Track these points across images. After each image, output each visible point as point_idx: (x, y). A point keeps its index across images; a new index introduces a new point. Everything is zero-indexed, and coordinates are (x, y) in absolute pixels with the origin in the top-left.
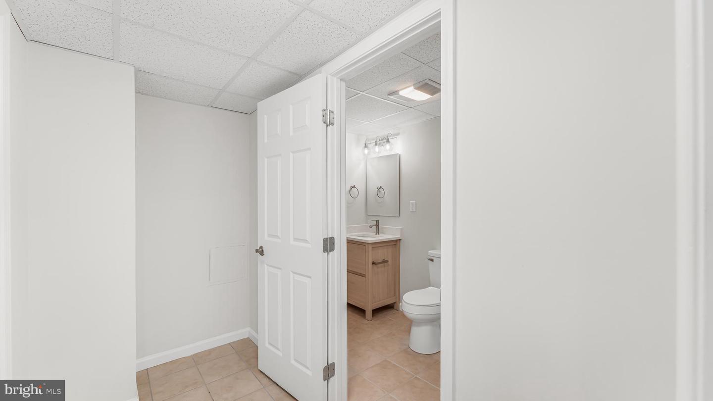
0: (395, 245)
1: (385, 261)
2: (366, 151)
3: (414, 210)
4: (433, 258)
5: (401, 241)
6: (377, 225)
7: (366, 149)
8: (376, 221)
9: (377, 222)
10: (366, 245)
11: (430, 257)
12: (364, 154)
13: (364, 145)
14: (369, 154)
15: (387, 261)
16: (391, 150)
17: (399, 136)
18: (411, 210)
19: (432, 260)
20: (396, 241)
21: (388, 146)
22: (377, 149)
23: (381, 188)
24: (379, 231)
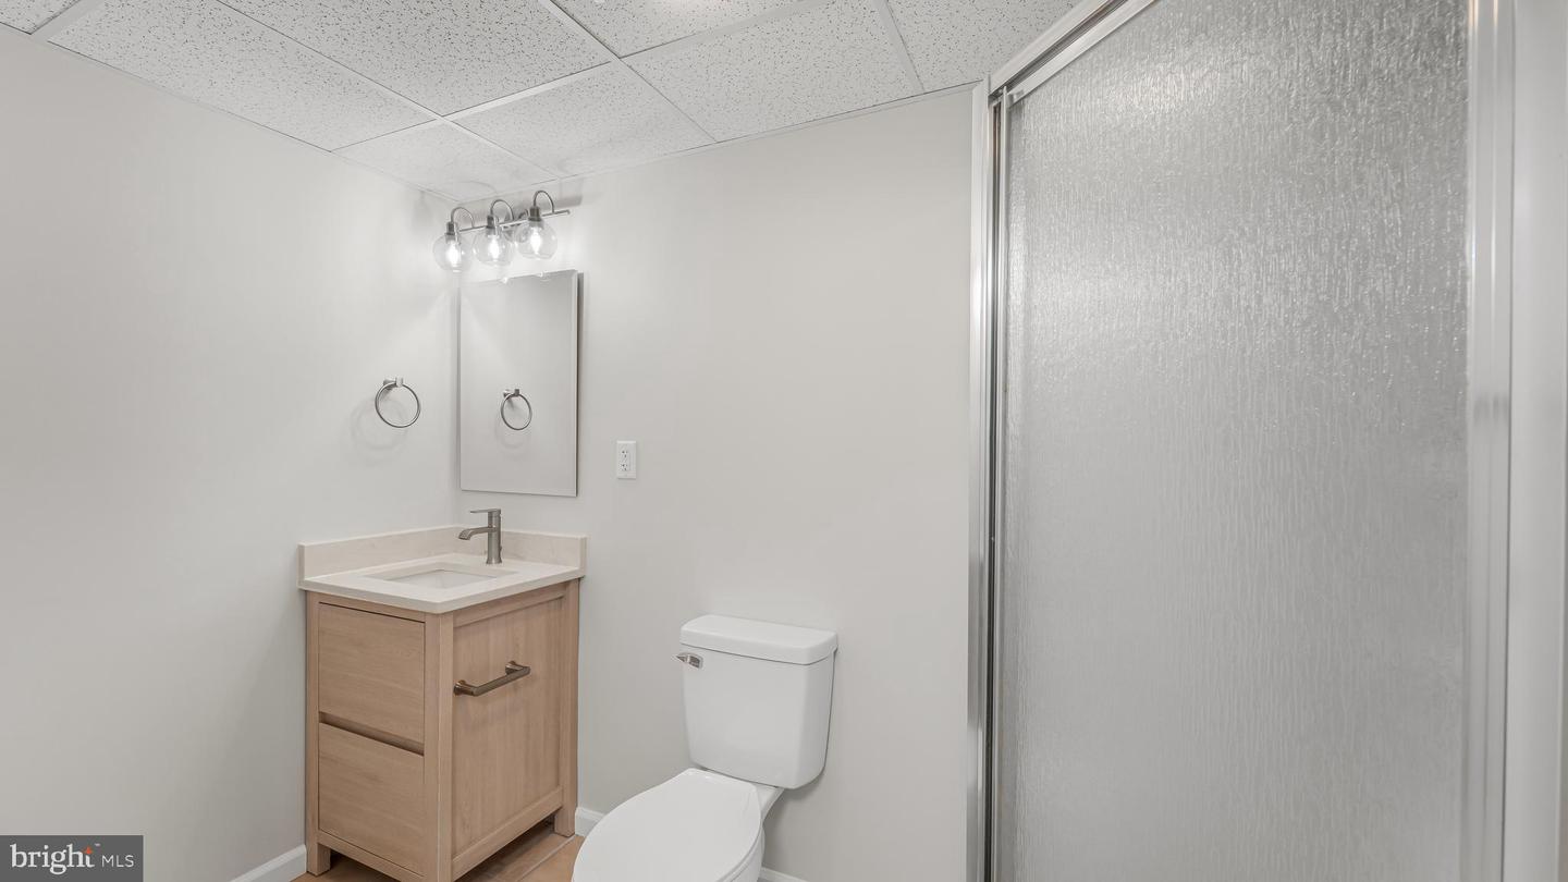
0: (561, 598)
1: (514, 672)
2: (453, 254)
3: (632, 474)
4: (699, 654)
5: (583, 584)
6: (493, 529)
7: (453, 244)
8: (491, 514)
9: (494, 516)
10: (428, 620)
11: (686, 650)
12: (447, 266)
13: (446, 230)
14: (464, 265)
15: (526, 671)
16: (545, 253)
17: (577, 208)
18: (620, 474)
19: (695, 661)
20: (566, 584)
21: (535, 239)
22: (494, 247)
23: (517, 393)
24: (500, 549)
